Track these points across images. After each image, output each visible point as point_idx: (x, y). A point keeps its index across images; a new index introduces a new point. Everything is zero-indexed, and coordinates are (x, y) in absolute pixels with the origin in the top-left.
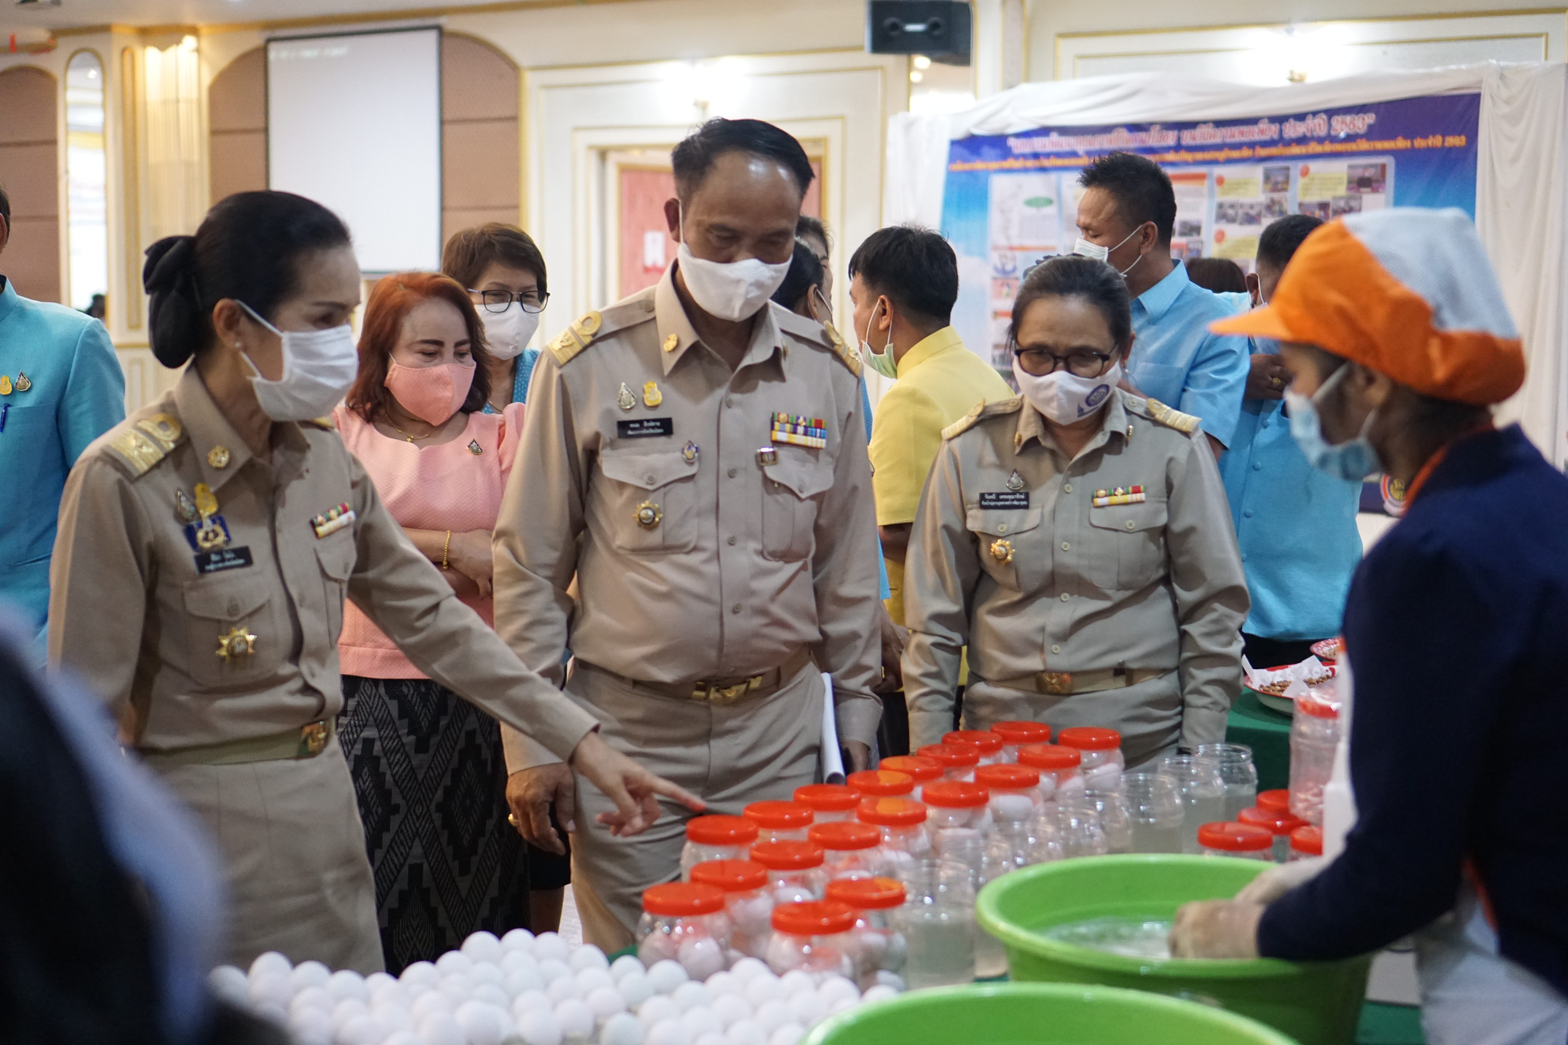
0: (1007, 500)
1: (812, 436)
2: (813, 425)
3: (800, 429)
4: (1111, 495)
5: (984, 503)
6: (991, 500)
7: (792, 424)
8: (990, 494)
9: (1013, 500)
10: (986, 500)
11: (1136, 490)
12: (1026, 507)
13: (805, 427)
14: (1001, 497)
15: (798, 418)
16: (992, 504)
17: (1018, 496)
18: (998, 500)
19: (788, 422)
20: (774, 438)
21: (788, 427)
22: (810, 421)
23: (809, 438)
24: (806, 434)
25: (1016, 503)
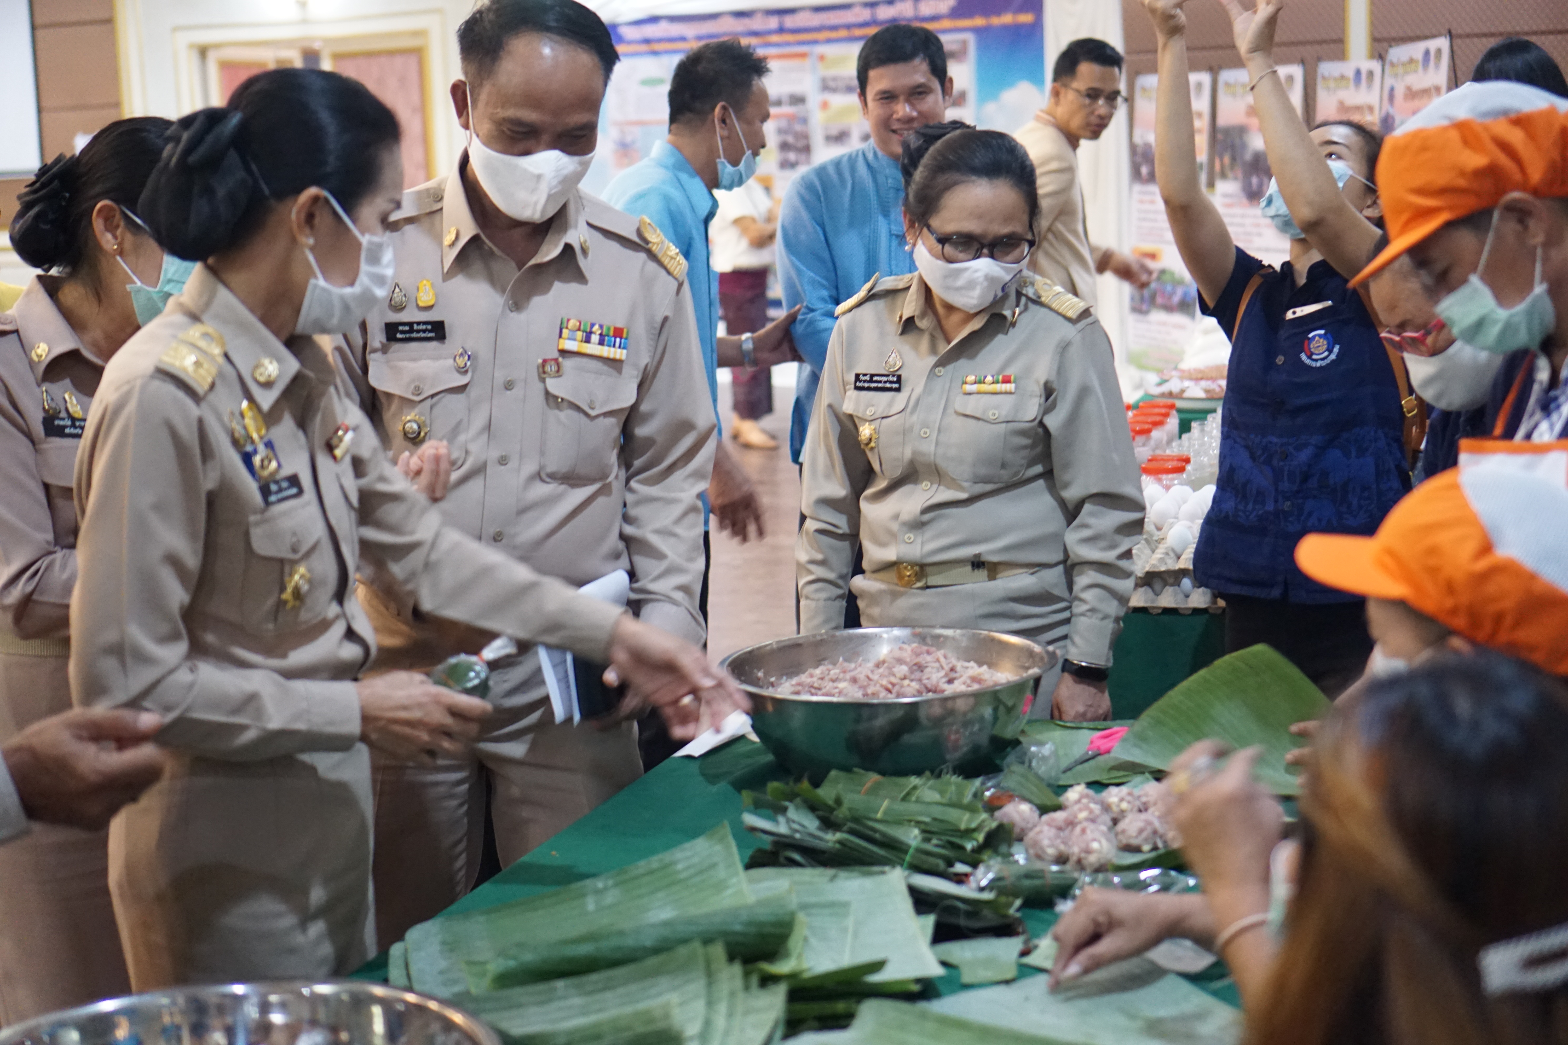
0: (880, 382)
1: (609, 346)
2: (611, 333)
3: (595, 338)
4: (980, 382)
5: (858, 384)
6: (865, 381)
7: (583, 331)
8: (865, 375)
9: (885, 382)
10: (860, 381)
11: (1007, 380)
12: (898, 390)
13: (601, 335)
14: (875, 378)
15: (592, 325)
16: (866, 385)
17: (891, 378)
18: (871, 381)
19: (579, 329)
20: (560, 347)
21: (579, 335)
22: (609, 329)
23: (606, 348)
24: (601, 343)
25: (888, 385)
